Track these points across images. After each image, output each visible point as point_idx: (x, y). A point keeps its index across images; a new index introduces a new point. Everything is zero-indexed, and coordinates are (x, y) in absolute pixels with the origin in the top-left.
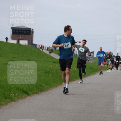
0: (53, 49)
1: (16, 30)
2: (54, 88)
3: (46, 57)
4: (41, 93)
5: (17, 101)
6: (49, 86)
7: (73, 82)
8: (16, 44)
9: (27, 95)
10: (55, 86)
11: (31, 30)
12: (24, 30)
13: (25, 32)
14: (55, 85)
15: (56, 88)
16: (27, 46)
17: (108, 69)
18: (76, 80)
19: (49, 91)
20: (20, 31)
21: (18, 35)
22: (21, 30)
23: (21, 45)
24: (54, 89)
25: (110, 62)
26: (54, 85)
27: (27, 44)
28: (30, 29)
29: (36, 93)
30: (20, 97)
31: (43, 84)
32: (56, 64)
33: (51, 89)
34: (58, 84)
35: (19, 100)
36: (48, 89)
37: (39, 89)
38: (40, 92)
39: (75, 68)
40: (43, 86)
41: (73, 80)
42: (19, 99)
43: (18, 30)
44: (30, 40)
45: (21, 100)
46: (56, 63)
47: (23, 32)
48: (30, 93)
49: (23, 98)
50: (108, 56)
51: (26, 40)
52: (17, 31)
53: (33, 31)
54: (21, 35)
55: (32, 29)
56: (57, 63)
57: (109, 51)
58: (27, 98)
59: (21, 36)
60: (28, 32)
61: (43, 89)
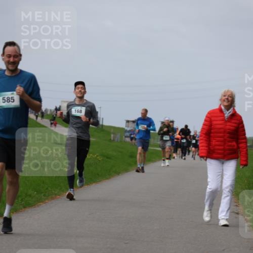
2: (53, 199)
4: (27, 210)
6: (44, 195)
7: (94, 184)
10: (56, 194)
14: (56, 192)
15: (59, 198)
17: (163, 159)
18: (100, 181)
19: (44, 205)
24: (53, 201)
25: (169, 144)
26: (54, 191)
31: (30, 192)
33: (47, 201)
36: (41, 202)
37: (23, 203)
39: (97, 156)
40: (30, 196)
41: (94, 182)
50: (165, 129)
57: (167, 119)
61: (30, 202)
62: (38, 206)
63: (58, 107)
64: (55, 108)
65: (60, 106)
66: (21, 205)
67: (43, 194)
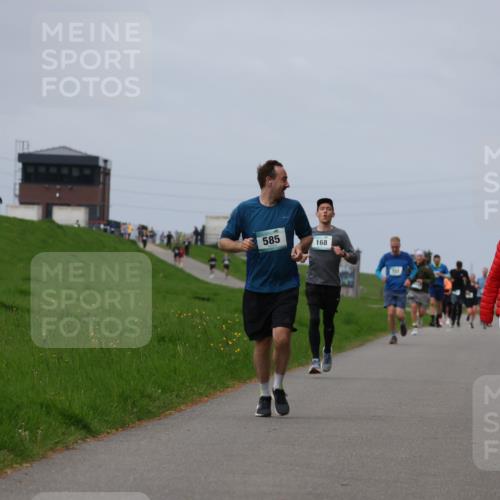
0: (193, 241)
1: (36, 165)
2: (194, 403)
3: (161, 275)
4: (145, 424)
5: (44, 457)
6: (177, 396)
8: (39, 222)
9: (83, 432)
10: (201, 394)
11: (101, 164)
12: (70, 167)
13: (76, 173)
14: (200, 391)
15: (207, 401)
16: (83, 229)
19: (177, 414)
20: (53, 170)
21: (47, 186)
22: (59, 166)
23: (60, 227)
27: (83, 224)
28: (96, 159)
29: (123, 426)
30: (57, 443)
31: (150, 390)
32: (206, 302)
33: (182, 407)
34: (215, 388)
35: (50, 453)
37: (135, 410)
38: (139, 420)
40: (150, 397)
42: (52, 449)
43: (48, 166)
44: (96, 206)
45: (60, 456)
46: (203, 299)
47: (65, 171)
48: (95, 424)
49: (67, 448)
51: (79, 205)
52: (42, 170)
53: (108, 167)
54: (58, 187)
55: (106, 161)
56: (208, 300)
57: (420, 252)
58: (85, 445)
59: (59, 191)
60: (87, 172)
61: (150, 408)
62: (166, 416)
63: (200, 229)
64: (192, 230)
65: (204, 227)
66: (133, 413)
67: (175, 393)
